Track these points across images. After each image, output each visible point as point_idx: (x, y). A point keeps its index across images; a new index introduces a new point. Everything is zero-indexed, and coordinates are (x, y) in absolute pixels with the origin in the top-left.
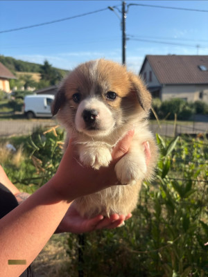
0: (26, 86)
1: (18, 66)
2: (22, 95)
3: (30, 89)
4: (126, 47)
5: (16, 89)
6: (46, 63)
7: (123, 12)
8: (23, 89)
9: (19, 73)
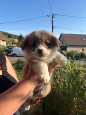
0: (12, 44)
1: (9, 36)
2: (11, 47)
3: (14, 45)
4: (53, 30)
5: (8, 45)
6: (21, 35)
7: (53, 17)
8: (11, 45)
9: (9, 39)
